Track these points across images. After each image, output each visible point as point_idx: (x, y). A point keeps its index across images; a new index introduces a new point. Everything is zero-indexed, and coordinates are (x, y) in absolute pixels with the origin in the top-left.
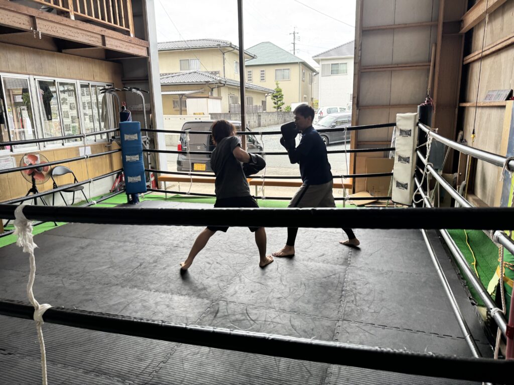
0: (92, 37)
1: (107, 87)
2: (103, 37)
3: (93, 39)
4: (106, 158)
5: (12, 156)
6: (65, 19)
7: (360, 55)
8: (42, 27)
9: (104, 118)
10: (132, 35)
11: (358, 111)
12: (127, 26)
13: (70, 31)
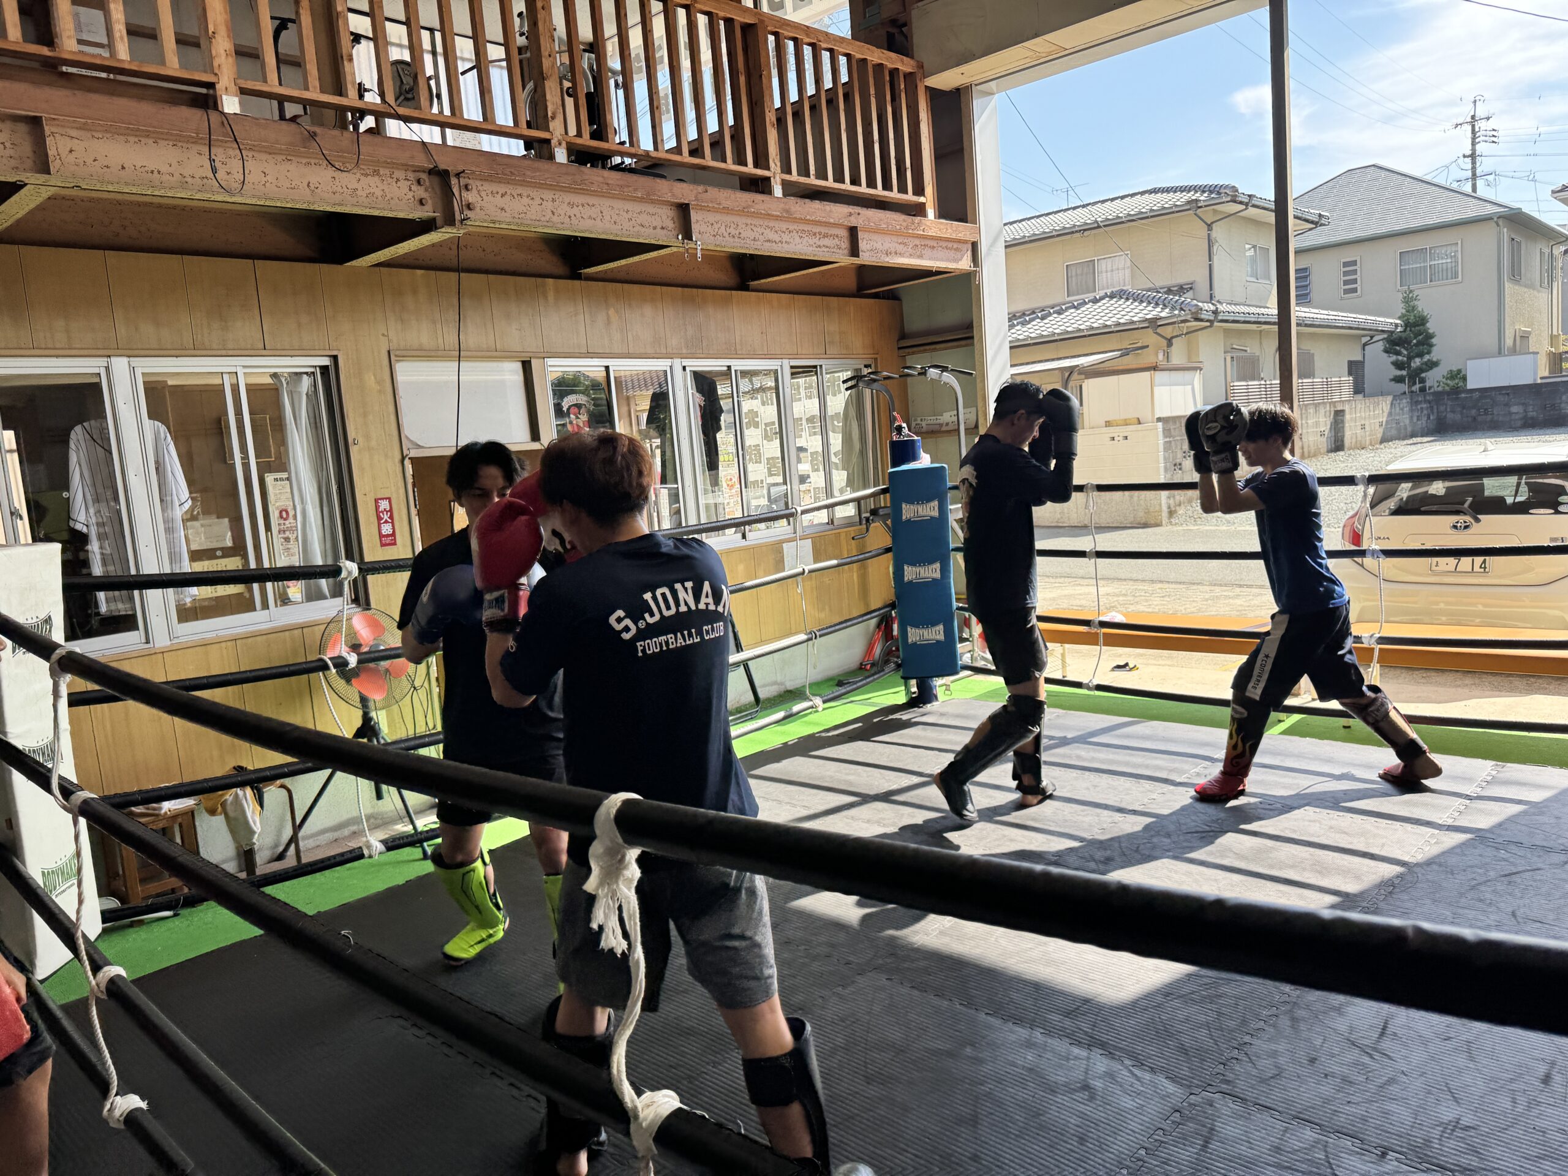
0: (826, 236)
1: (861, 371)
2: (853, 232)
3: (826, 242)
4: (852, 573)
6: (759, 197)
8: (704, 228)
10: (931, 213)
13: (771, 228)
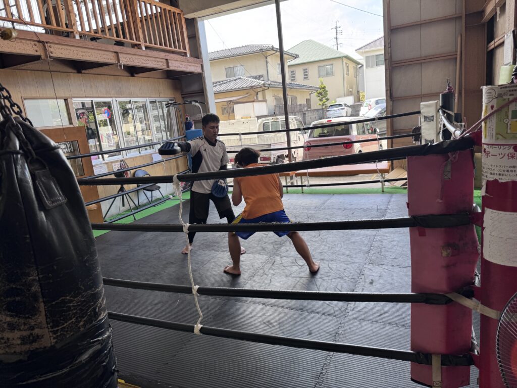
0: (159, 62)
1: (170, 102)
2: (167, 60)
3: (160, 63)
4: (173, 162)
5: (104, 164)
6: (139, 50)
7: (389, 52)
8: (123, 59)
9: (169, 128)
10: (188, 56)
11: (392, 102)
12: (185, 49)
13: (143, 59)
